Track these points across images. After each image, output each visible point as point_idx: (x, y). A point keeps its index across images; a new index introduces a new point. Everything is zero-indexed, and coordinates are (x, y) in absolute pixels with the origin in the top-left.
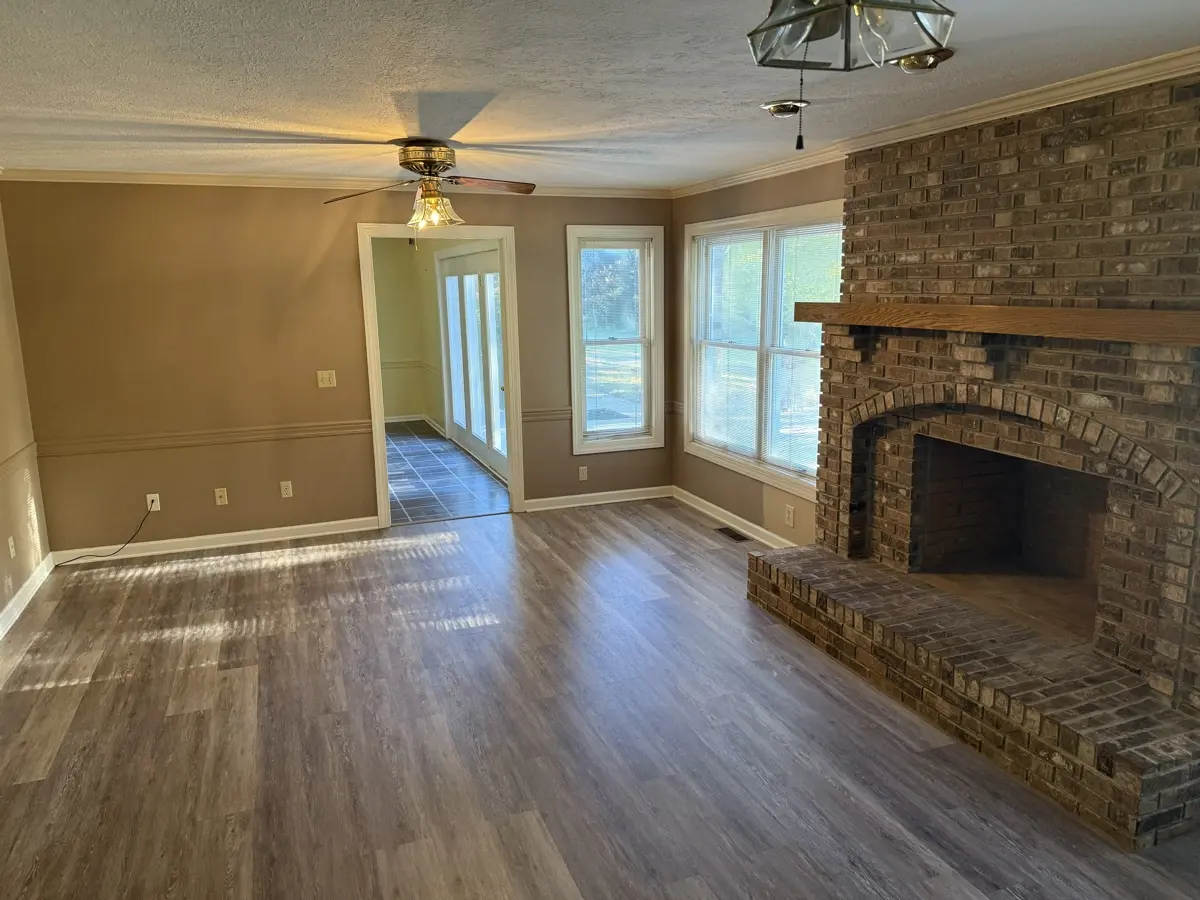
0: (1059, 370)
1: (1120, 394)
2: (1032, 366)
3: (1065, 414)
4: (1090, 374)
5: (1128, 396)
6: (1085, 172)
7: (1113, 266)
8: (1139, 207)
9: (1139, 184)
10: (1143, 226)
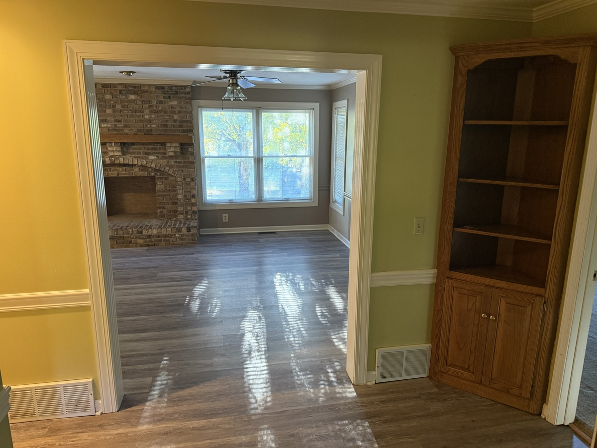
0: (141, 151)
1: (159, 155)
2: (131, 151)
3: (145, 162)
4: (150, 151)
5: (161, 155)
6: (134, 101)
7: (147, 125)
8: (151, 112)
9: (150, 106)
10: (153, 116)
